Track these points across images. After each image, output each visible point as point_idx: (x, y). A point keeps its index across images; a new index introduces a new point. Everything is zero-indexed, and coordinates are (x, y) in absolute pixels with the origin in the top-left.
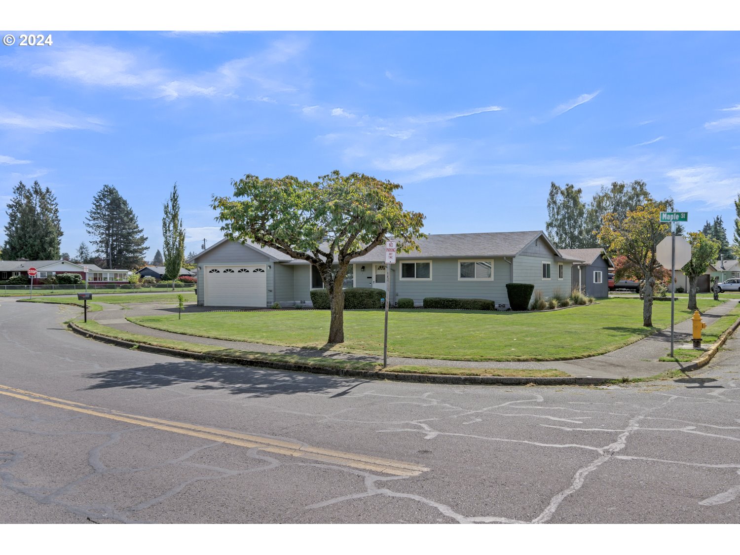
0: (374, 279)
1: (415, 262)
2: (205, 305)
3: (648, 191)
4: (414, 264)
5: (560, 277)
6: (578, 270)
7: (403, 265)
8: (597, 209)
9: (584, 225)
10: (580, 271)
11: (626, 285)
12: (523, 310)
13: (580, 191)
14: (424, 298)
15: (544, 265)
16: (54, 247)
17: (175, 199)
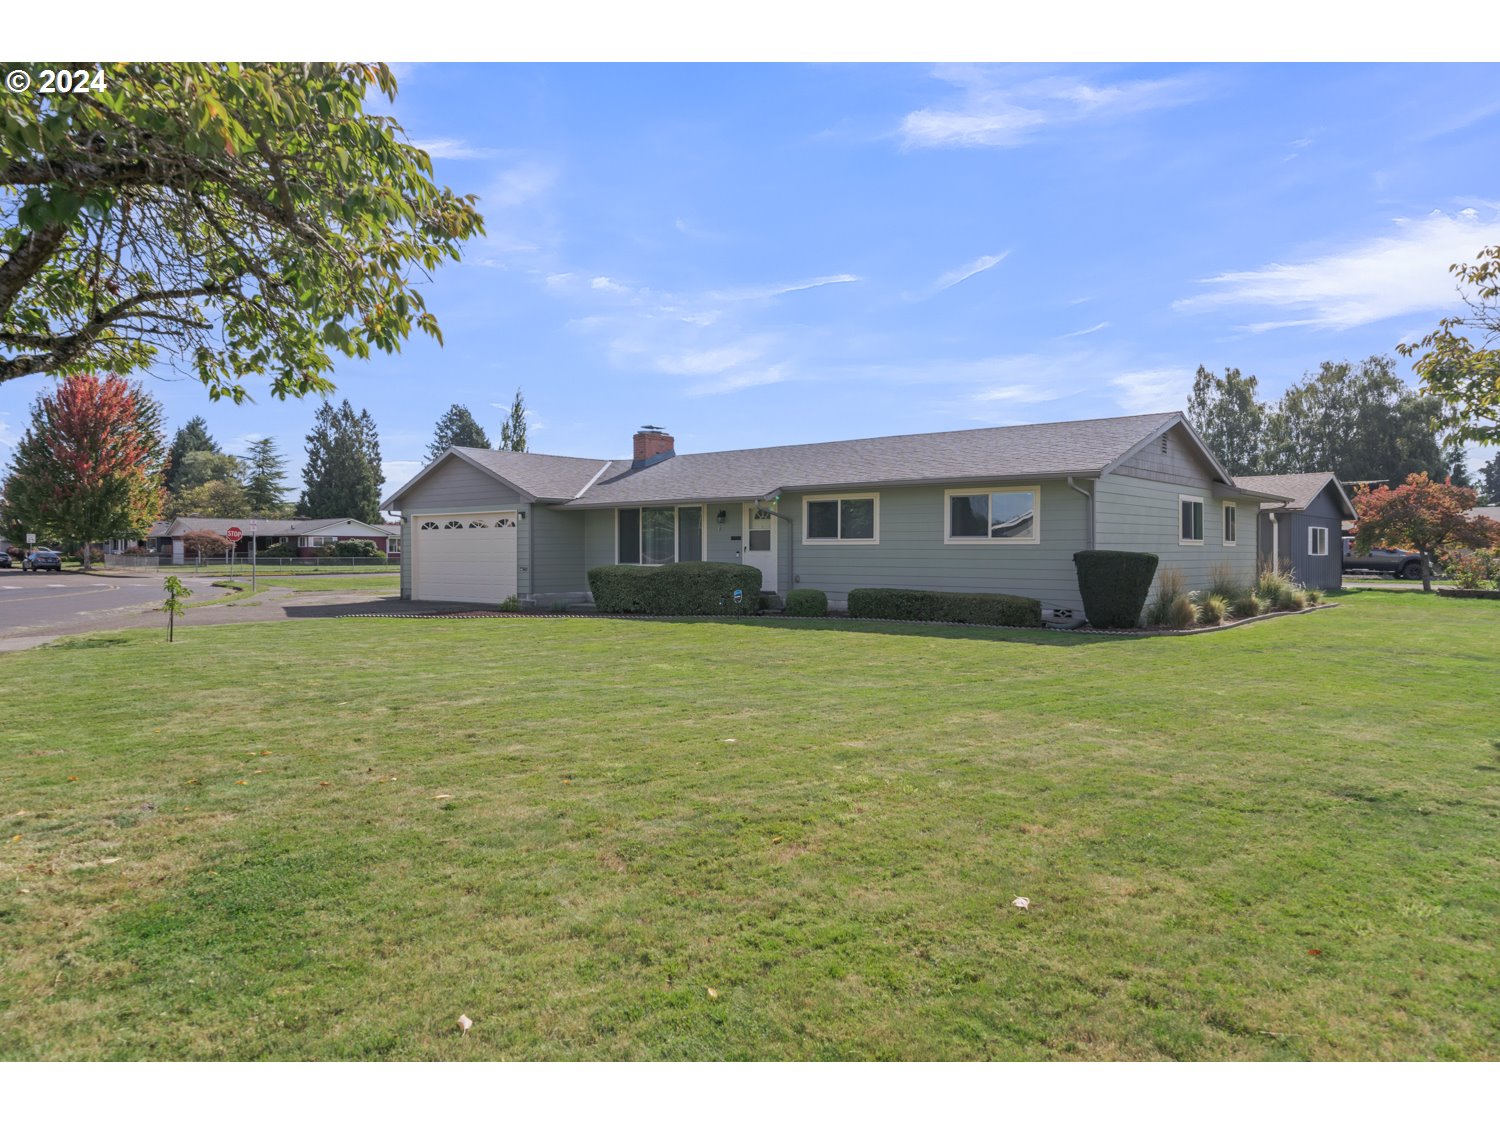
0: (746, 541)
1: (839, 498)
2: (413, 598)
3: (1399, 377)
4: (836, 503)
5: (1227, 538)
6: (1271, 523)
7: (811, 505)
8: (1288, 414)
9: (1261, 446)
10: (1276, 526)
11: (1371, 560)
12: (1124, 627)
13: (1252, 381)
14: (851, 589)
15: (1186, 505)
16: (369, 501)
17: (517, 415)
